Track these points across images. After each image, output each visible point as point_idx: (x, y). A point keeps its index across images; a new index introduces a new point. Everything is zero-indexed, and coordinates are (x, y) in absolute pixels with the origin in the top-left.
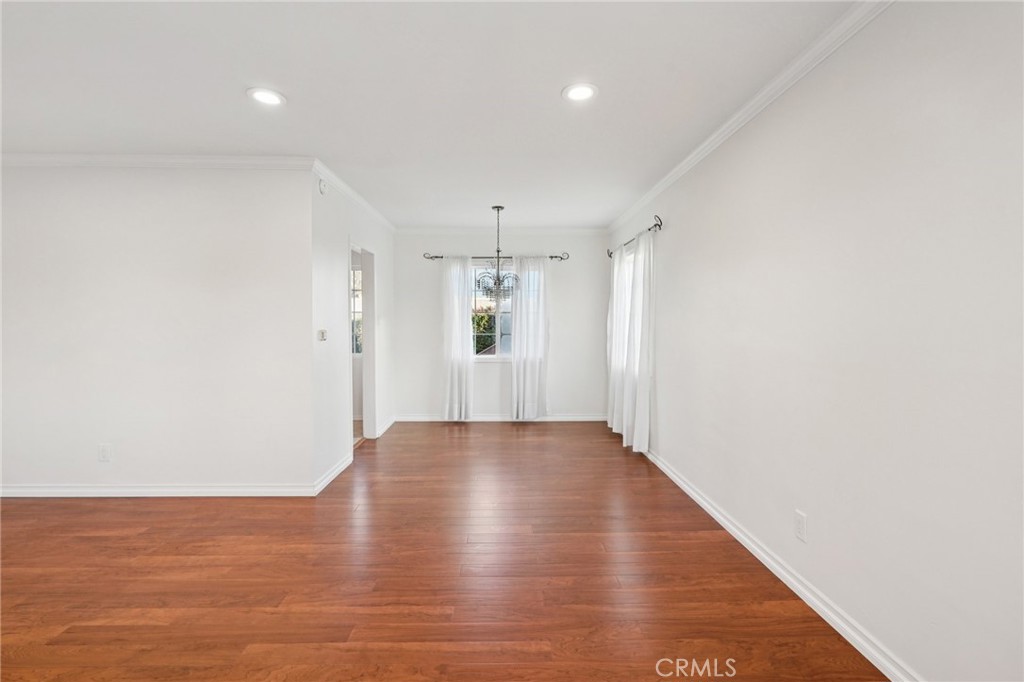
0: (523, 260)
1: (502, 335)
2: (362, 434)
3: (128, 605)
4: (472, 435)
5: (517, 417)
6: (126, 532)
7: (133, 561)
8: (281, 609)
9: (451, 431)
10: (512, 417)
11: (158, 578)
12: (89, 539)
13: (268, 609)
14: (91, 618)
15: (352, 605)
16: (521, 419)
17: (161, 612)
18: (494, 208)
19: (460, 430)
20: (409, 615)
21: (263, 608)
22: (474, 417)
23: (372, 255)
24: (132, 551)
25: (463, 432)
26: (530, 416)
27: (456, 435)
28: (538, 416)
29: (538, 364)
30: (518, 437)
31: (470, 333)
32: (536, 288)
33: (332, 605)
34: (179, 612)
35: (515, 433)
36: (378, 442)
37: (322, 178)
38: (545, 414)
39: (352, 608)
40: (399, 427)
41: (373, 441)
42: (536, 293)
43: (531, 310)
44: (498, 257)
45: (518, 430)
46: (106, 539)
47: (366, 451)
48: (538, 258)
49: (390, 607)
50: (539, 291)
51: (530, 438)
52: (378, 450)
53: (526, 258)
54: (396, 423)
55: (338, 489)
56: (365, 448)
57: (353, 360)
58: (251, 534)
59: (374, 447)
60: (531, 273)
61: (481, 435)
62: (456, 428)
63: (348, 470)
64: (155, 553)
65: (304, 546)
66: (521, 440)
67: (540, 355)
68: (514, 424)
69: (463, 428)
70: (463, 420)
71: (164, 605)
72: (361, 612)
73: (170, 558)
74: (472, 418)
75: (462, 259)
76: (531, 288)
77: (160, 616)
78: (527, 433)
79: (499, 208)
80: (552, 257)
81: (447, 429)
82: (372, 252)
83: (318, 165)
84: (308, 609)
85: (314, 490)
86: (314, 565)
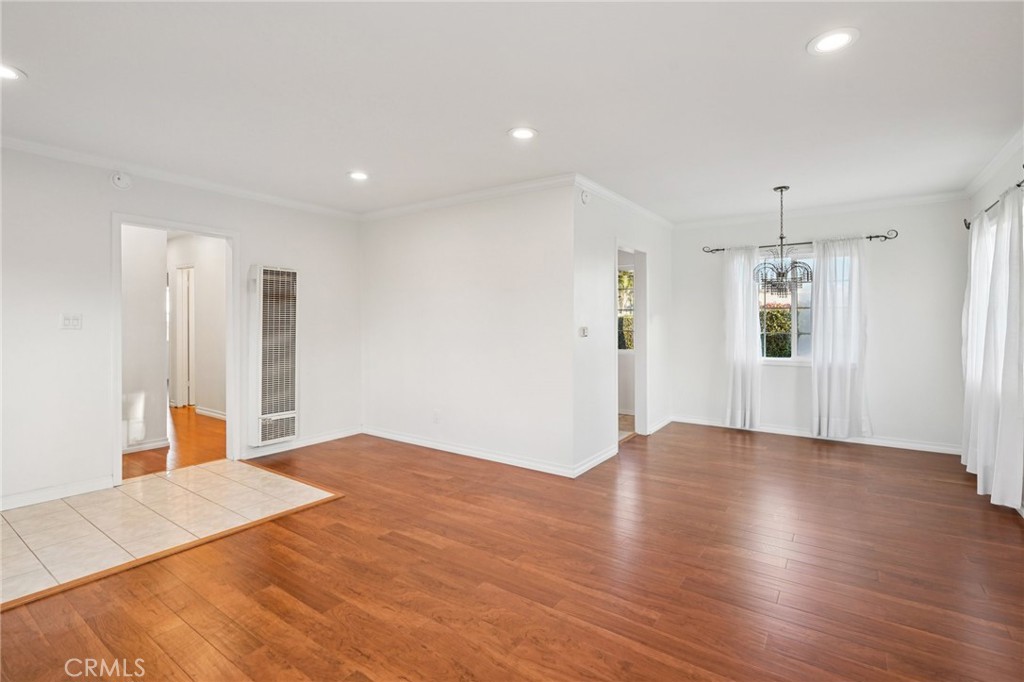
0: (827, 244)
1: (799, 334)
2: (634, 429)
3: (425, 528)
4: (758, 447)
5: (819, 434)
6: (439, 476)
7: (437, 498)
8: (515, 563)
9: (733, 439)
10: (812, 431)
11: (447, 514)
12: (420, 476)
13: (507, 560)
14: (404, 530)
15: (567, 579)
16: (824, 436)
17: (440, 539)
18: (776, 189)
19: (744, 440)
20: (615, 605)
21: (503, 559)
22: (759, 427)
23: (645, 254)
24: (439, 491)
25: (748, 442)
26: (837, 432)
27: (739, 444)
28: (849, 436)
29: (849, 372)
30: (820, 457)
31: (756, 331)
32: (846, 278)
33: (553, 574)
34: (451, 542)
35: (815, 452)
36: (649, 439)
37: (584, 189)
38: (860, 434)
39: (567, 582)
40: (675, 427)
41: (645, 438)
42: (847, 283)
43: (839, 303)
44: (782, 245)
45: (820, 450)
46: (426, 478)
47: (637, 446)
48: (848, 240)
49: (600, 592)
50: (850, 281)
51: (837, 463)
52: (650, 447)
53: (832, 241)
54: (673, 422)
55: (601, 477)
56: (633, 444)
57: (619, 356)
58: (515, 498)
59: (646, 444)
60: (840, 259)
61: (765, 448)
62: (739, 437)
63: (611, 460)
64: (450, 496)
65: (550, 518)
66: (825, 461)
67: (852, 359)
68: (815, 441)
69: (747, 437)
70: (747, 428)
71: (444, 534)
72: (574, 588)
73: (458, 502)
74: (757, 428)
75: (748, 250)
76: (839, 277)
77: (440, 542)
78: (832, 454)
79: (782, 189)
80: (871, 238)
81: (728, 436)
82: (643, 250)
83: (579, 179)
84: (534, 570)
85: (573, 472)
86: (551, 536)
